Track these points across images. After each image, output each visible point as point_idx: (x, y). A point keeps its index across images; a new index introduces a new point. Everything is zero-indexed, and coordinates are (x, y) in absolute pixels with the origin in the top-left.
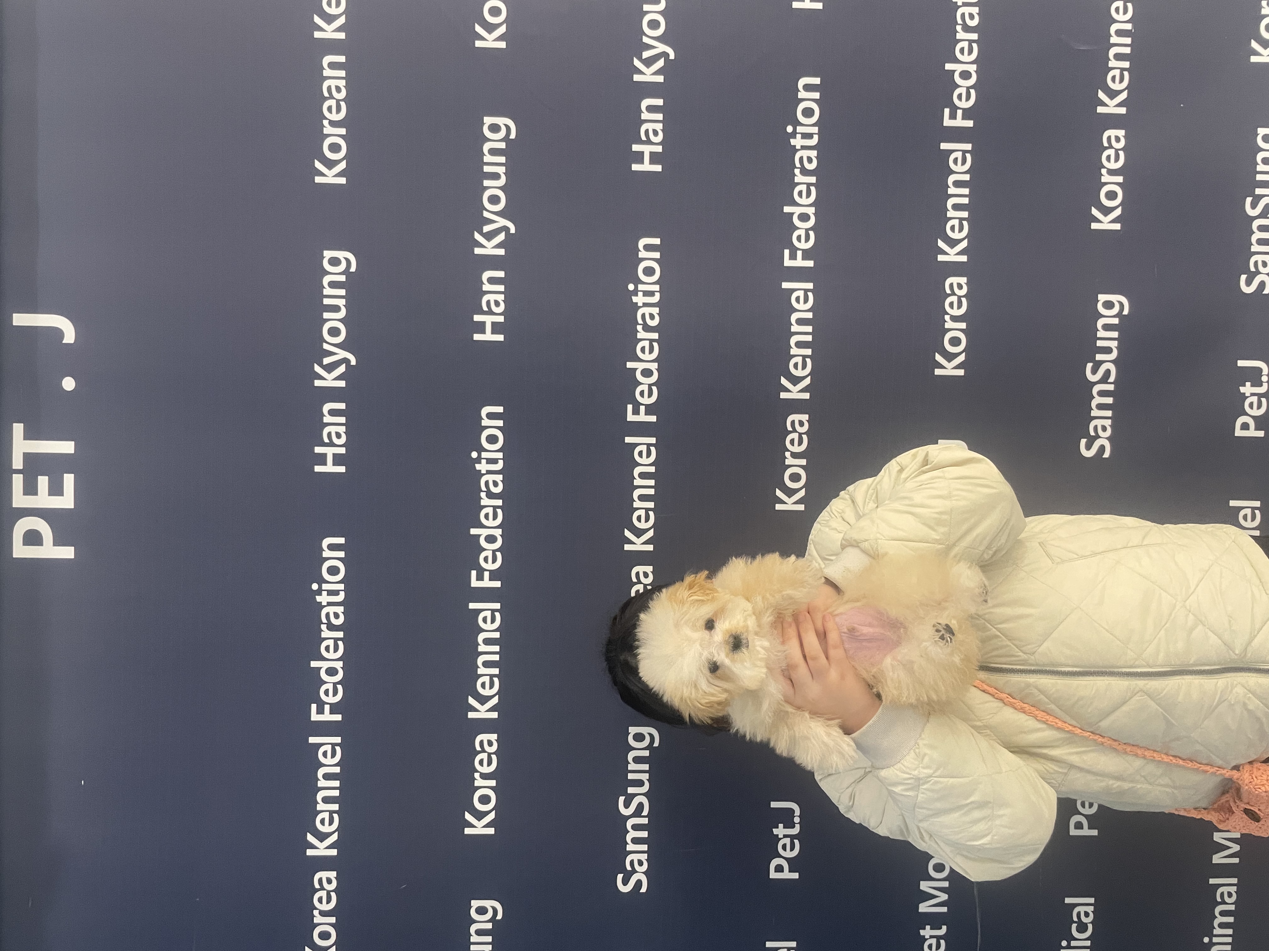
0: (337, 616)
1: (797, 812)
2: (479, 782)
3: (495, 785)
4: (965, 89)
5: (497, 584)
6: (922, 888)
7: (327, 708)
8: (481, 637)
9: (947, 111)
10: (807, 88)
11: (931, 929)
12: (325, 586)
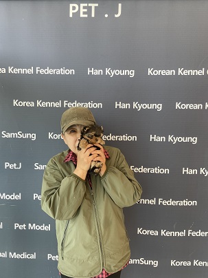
0: (58, 73)
1: (19, 168)
2: (24, 103)
3: (24, 106)
4: (166, 203)
5: (65, 107)
6: (4, 194)
8: (54, 103)
9: (162, 199)
10: (167, 171)
12: (64, 70)
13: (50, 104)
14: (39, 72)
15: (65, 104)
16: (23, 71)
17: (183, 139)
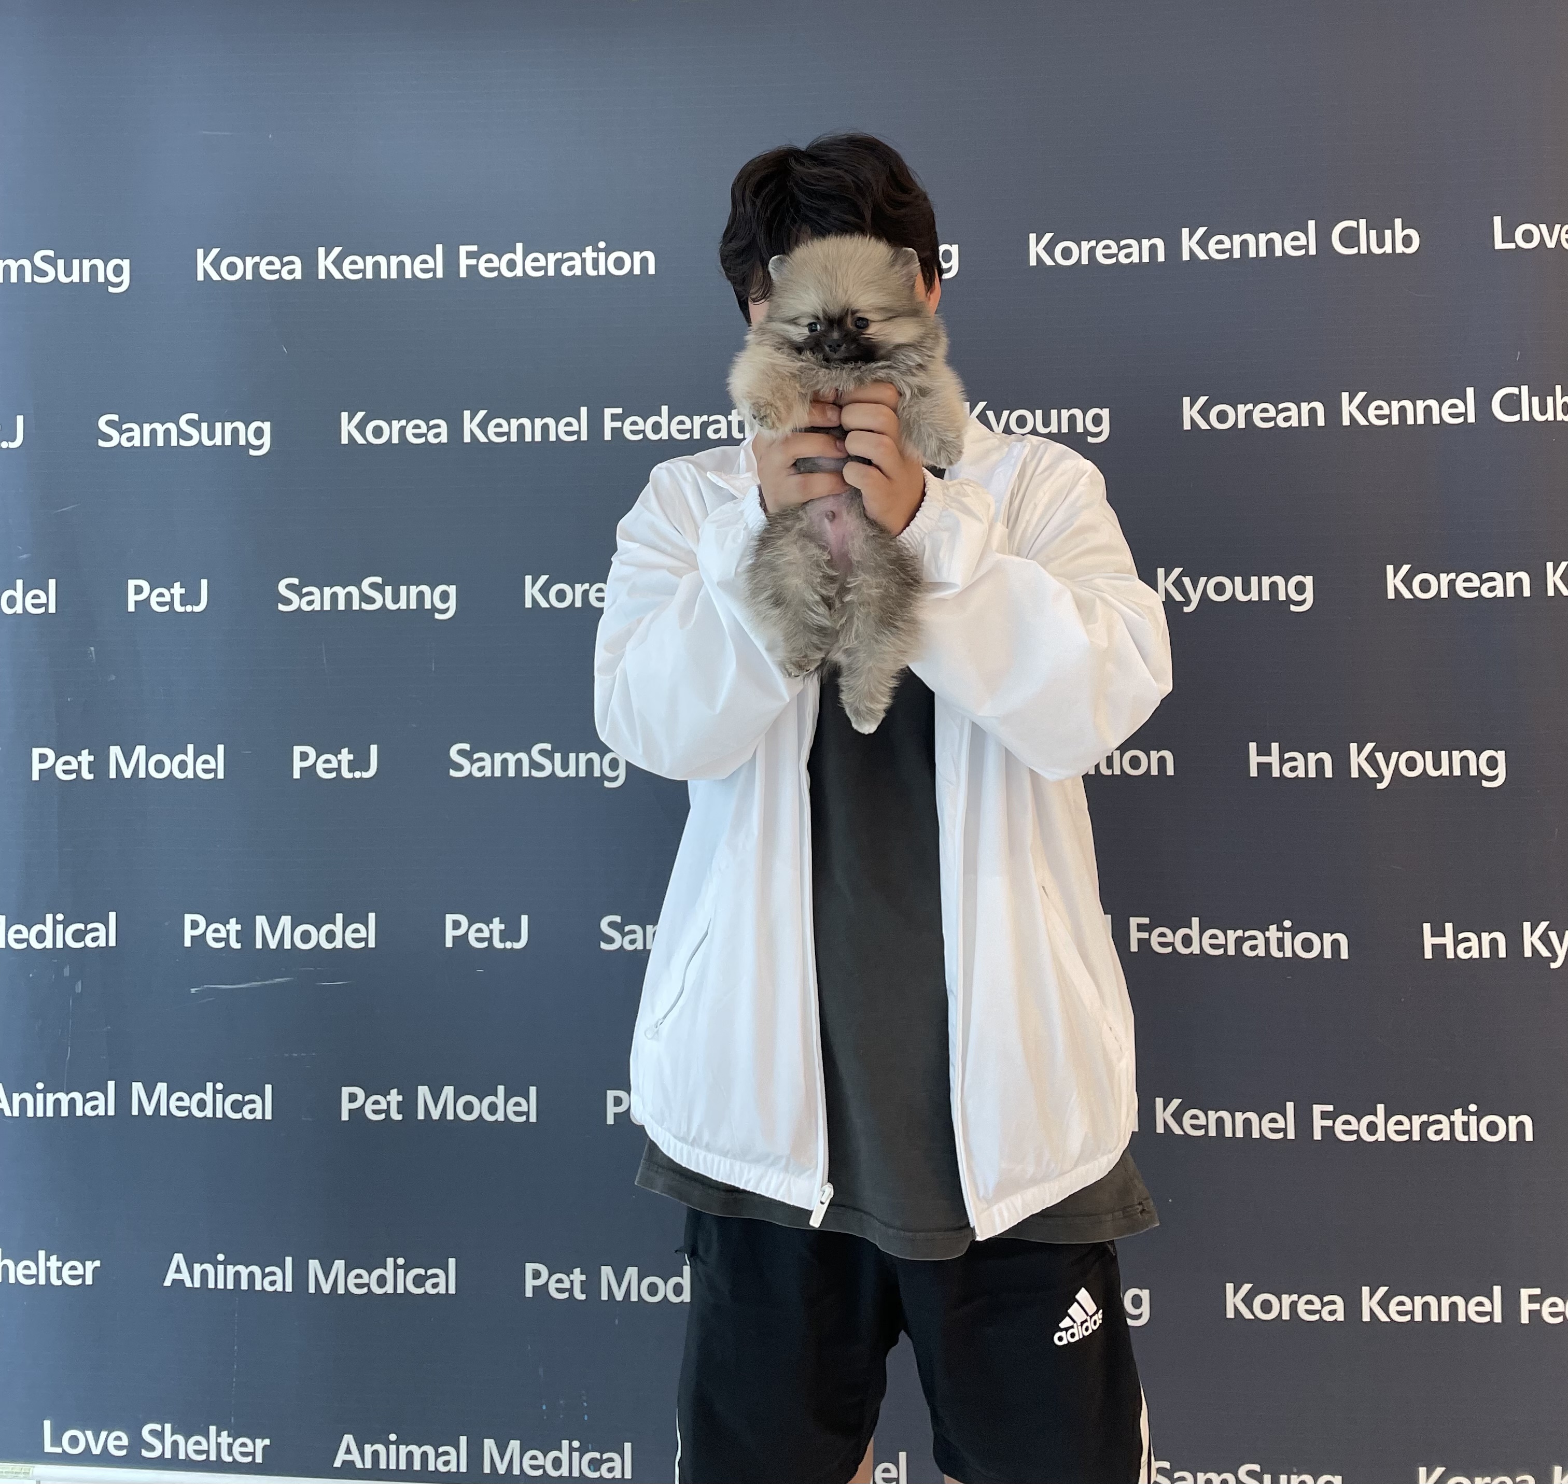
0: (571, 268)
1: (367, 775)
2: (396, 425)
3: (393, 442)
4: (1172, 941)
5: (608, 436)
6: (283, 917)
7: (473, 262)
8: (550, 421)
9: (1146, 920)
10: (1162, 761)
11: (237, 931)
12: (602, 255)
13: (533, 429)
14: (472, 269)
15: (609, 425)
16: (389, 266)
17: (1234, 588)
